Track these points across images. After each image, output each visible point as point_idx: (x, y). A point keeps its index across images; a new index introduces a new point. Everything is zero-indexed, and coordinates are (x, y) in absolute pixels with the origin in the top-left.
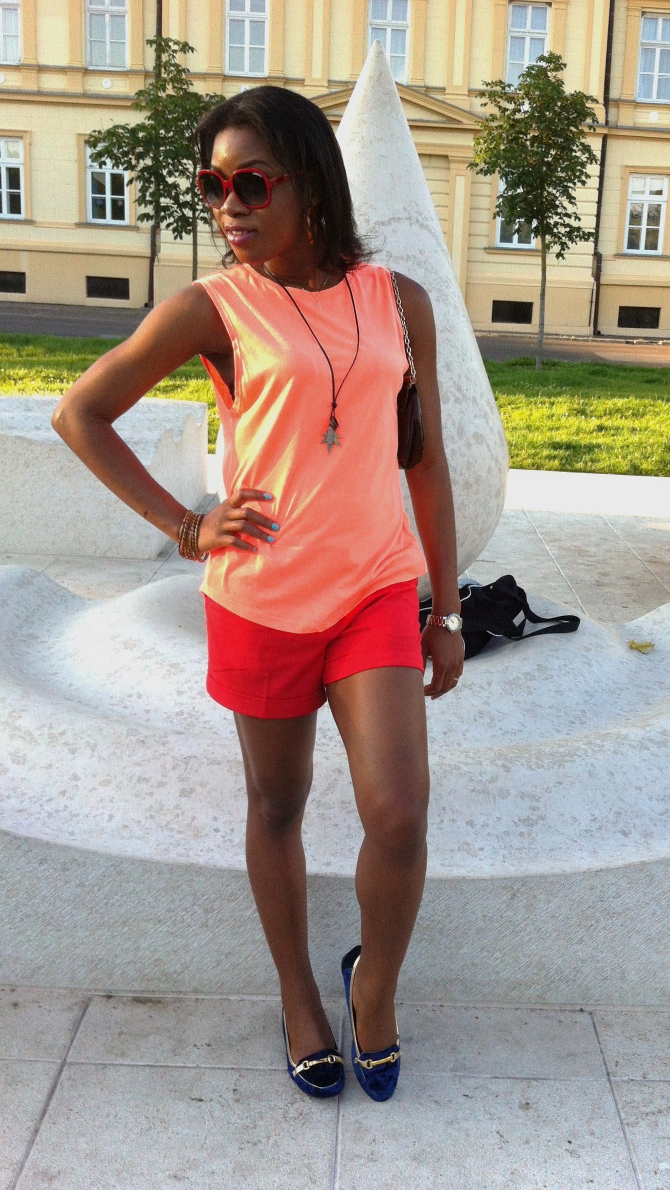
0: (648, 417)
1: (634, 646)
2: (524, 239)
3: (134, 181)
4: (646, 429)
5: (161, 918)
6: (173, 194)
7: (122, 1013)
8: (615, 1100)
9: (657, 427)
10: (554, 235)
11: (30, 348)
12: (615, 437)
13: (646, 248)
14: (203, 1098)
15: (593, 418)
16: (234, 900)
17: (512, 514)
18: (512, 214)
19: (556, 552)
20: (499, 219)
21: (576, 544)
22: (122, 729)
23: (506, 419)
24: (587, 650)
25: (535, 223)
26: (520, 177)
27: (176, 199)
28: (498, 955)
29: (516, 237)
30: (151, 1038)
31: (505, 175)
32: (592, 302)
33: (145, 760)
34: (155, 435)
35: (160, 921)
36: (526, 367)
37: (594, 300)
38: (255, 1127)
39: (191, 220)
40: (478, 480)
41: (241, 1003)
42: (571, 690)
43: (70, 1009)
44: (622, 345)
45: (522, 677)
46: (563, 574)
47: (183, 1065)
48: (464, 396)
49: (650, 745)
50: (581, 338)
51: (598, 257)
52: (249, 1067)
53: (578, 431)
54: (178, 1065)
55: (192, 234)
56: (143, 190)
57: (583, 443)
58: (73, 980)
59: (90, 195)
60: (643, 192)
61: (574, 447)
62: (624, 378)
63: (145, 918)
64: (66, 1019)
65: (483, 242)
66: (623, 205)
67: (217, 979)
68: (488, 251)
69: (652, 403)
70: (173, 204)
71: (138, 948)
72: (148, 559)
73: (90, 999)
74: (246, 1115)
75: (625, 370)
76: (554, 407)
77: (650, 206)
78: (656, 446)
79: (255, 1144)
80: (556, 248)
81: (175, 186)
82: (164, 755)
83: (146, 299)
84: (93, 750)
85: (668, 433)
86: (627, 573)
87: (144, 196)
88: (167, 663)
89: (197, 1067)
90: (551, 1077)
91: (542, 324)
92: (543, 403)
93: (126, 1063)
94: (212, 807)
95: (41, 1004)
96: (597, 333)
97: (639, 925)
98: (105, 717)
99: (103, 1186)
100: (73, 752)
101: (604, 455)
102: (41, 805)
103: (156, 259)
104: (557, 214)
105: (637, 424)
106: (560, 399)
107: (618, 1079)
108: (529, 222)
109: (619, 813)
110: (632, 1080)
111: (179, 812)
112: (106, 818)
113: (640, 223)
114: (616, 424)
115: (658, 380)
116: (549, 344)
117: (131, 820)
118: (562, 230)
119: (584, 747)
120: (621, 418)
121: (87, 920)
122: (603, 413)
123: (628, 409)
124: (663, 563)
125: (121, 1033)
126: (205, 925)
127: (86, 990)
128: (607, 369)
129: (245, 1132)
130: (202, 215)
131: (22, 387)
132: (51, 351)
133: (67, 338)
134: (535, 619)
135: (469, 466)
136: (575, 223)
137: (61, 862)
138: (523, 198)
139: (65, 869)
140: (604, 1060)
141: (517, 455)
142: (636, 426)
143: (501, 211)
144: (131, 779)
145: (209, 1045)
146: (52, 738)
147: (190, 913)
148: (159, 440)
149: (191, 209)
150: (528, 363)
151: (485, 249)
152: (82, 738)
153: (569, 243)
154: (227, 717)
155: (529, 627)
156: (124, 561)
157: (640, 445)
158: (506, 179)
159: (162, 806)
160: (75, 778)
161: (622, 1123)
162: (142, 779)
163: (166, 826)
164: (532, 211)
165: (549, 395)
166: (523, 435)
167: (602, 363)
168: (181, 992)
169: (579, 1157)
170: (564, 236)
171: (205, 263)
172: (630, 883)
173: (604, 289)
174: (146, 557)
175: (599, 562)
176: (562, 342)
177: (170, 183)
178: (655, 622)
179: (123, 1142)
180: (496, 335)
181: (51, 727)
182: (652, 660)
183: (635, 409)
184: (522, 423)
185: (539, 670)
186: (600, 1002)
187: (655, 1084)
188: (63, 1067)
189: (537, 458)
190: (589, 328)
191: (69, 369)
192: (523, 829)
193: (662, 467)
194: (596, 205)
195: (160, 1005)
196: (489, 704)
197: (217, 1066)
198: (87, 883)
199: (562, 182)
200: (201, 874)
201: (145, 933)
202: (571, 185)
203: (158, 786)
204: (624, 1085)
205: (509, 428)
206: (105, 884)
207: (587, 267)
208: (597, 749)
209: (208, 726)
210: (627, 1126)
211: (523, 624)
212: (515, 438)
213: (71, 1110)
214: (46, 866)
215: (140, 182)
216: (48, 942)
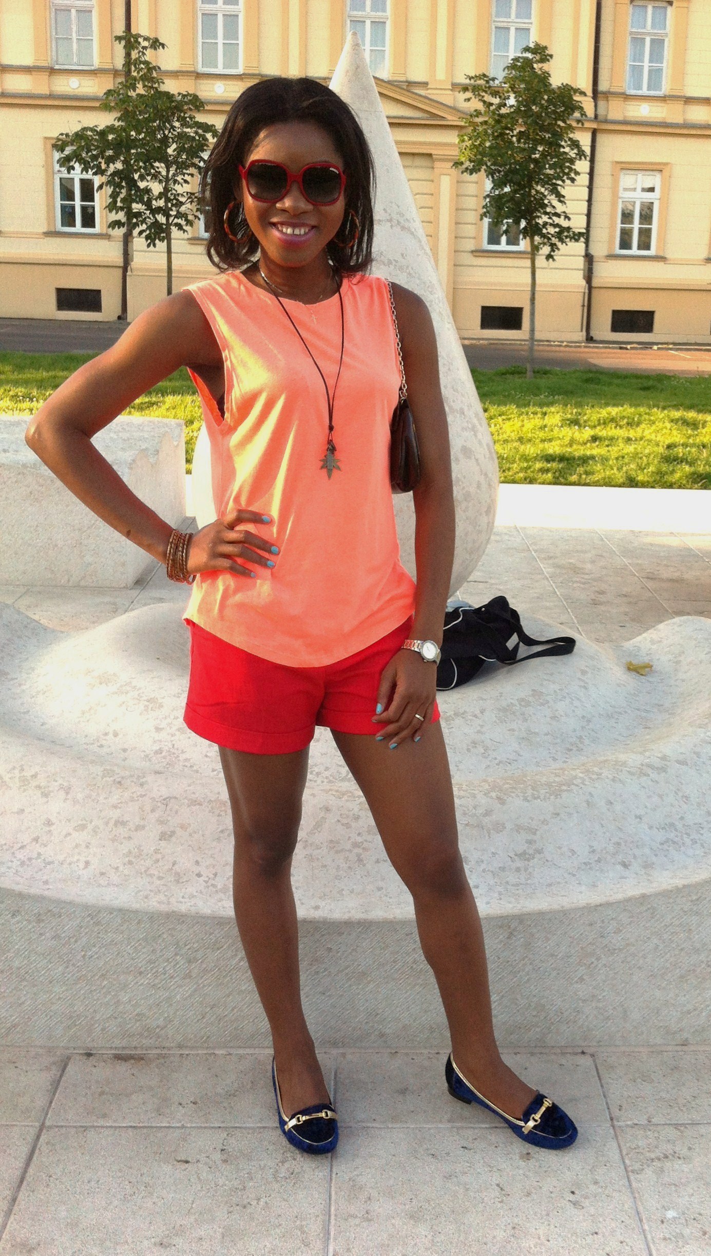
0: (643, 426)
1: (631, 668)
2: (512, 241)
3: (104, 187)
4: (641, 439)
5: (143, 969)
6: (146, 200)
7: (102, 1072)
8: (619, 1146)
9: (653, 437)
10: (543, 236)
12: (610, 448)
13: (639, 248)
14: (190, 1160)
15: (587, 428)
16: (218, 949)
17: (505, 531)
18: (499, 214)
19: (550, 570)
20: (486, 221)
21: (571, 561)
22: (98, 770)
23: (497, 431)
24: (584, 673)
25: (523, 224)
26: (506, 175)
27: (148, 205)
29: (504, 239)
30: (134, 1097)
31: (490, 173)
32: (583, 306)
33: (122, 802)
34: (130, 455)
35: (141, 973)
36: (517, 376)
37: (586, 304)
38: (244, 1189)
39: (164, 227)
41: (228, 1057)
42: (567, 715)
43: (48, 1069)
44: (615, 350)
45: (517, 703)
46: (558, 594)
47: (168, 1125)
49: (649, 771)
50: (573, 345)
51: (589, 258)
52: (237, 1125)
53: (572, 442)
54: (162, 1125)
55: (165, 241)
56: (114, 196)
57: (577, 454)
58: (50, 1038)
59: (58, 203)
60: (635, 190)
61: (568, 459)
62: (618, 385)
63: (125, 971)
64: (43, 1079)
65: (470, 245)
66: (614, 204)
67: (202, 1033)
68: (475, 254)
69: (647, 411)
70: (146, 210)
71: (118, 1003)
72: (124, 587)
73: (69, 1058)
74: (235, 1176)
75: (619, 377)
76: (546, 417)
77: (642, 204)
78: (652, 456)
79: (245, 1207)
80: (546, 250)
81: (148, 191)
82: (142, 796)
83: (118, 312)
84: (67, 793)
85: (664, 442)
86: (625, 590)
87: (115, 202)
88: (145, 698)
89: (183, 1127)
91: (532, 330)
92: (535, 413)
93: (108, 1125)
94: (194, 851)
95: (16, 1065)
96: (590, 339)
97: (641, 961)
98: (80, 757)
100: (45, 795)
101: (599, 467)
102: (13, 853)
103: (129, 268)
104: (546, 213)
105: (632, 434)
106: (553, 409)
107: (621, 1124)
108: (517, 222)
109: (619, 844)
110: (637, 1124)
111: (159, 856)
112: (82, 865)
113: (631, 223)
114: (610, 433)
115: (653, 387)
116: (539, 351)
117: (109, 867)
118: (552, 230)
119: (581, 775)
120: (616, 427)
121: (63, 974)
122: (596, 423)
123: (623, 418)
124: (661, 580)
125: (102, 1093)
126: (188, 976)
127: (64, 1048)
128: (600, 377)
129: (233, 1194)
130: (176, 221)
132: (20, 368)
133: (37, 355)
134: (530, 642)
136: (564, 223)
137: (35, 914)
138: (511, 197)
139: (39, 921)
140: (607, 1103)
141: (509, 469)
142: (630, 436)
143: (488, 212)
144: (107, 823)
145: (195, 1103)
146: (24, 781)
147: (172, 964)
148: (134, 461)
149: (164, 215)
150: (520, 372)
151: (472, 252)
152: (55, 781)
153: (559, 244)
154: (208, 754)
155: (523, 650)
156: (99, 590)
157: (635, 456)
158: (493, 177)
159: (140, 851)
160: (49, 823)
161: (626, 1171)
162: (120, 823)
163: (145, 871)
164: (520, 211)
165: (541, 405)
166: (515, 448)
167: (594, 369)
168: (164, 1048)
169: (583, 1208)
170: (553, 236)
171: (179, 271)
172: (629, 918)
173: (594, 292)
174: (122, 586)
175: (595, 580)
176: (554, 348)
177: (142, 187)
178: (653, 642)
179: (105, 1209)
180: (486, 342)
181: (22, 770)
182: (650, 682)
183: (628, 418)
184: (513, 434)
185: (533, 695)
186: (601, 1044)
187: (659, 1128)
188: (41, 1130)
189: (529, 471)
190: (581, 333)
191: (39, 387)
192: (519, 863)
193: (658, 478)
194: (586, 204)
195: (142, 1062)
196: (482, 733)
197: (203, 1125)
198: (63, 935)
199: (550, 179)
200: (183, 922)
201: (125, 986)
202: (559, 182)
203: (136, 830)
204: (628, 1129)
205: (499, 441)
206: (81, 935)
207: (578, 269)
208: (594, 777)
209: (188, 764)
210: (630, 1174)
211: (516, 647)
212: (506, 451)
213: (50, 1176)
214: (19, 918)
215: (110, 187)
216: (23, 999)
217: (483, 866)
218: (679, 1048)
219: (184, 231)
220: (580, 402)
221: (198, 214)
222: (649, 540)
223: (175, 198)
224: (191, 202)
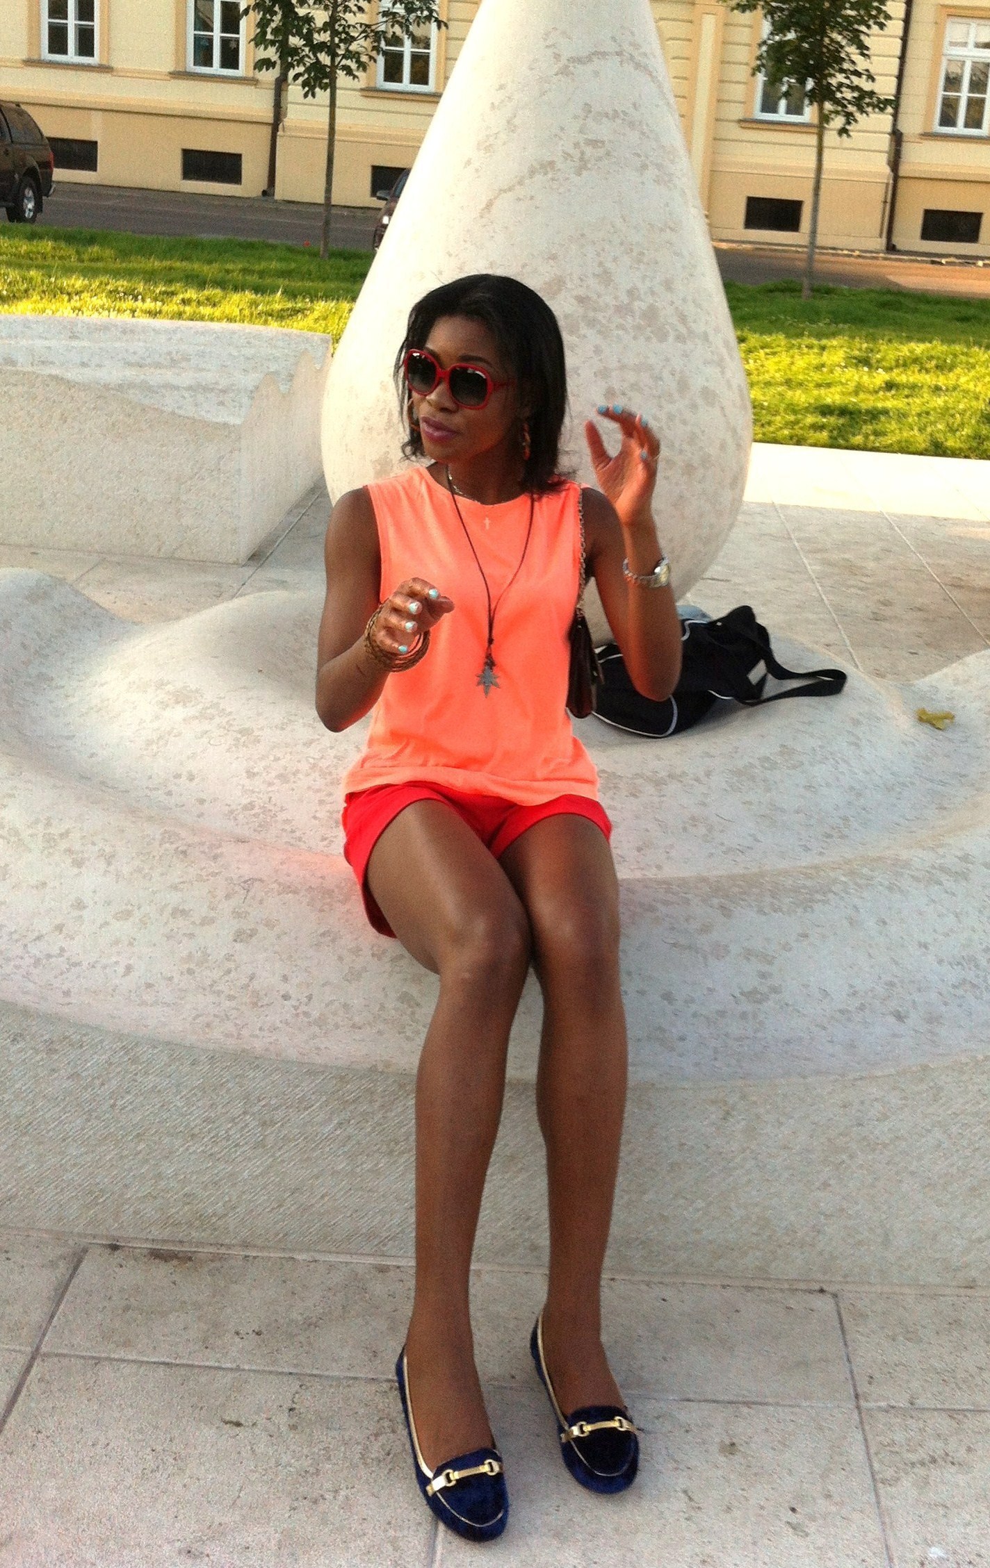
0: (958, 370)
1: (925, 718)
2: (795, 109)
3: (251, 11)
4: (955, 389)
5: (196, 1131)
6: (305, 31)
7: (130, 1275)
8: (866, 1440)
9: (971, 386)
10: (837, 102)
11: (95, 249)
12: (910, 400)
13: (967, 125)
14: (243, 1422)
15: (880, 370)
16: (306, 1109)
17: (758, 510)
18: (779, 70)
19: (818, 568)
20: (761, 78)
21: (847, 556)
22: (155, 831)
23: (757, 369)
24: (856, 723)
25: (810, 84)
26: (791, 15)
27: (308, 38)
28: (700, 1204)
29: (783, 104)
30: (172, 1318)
31: (771, 12)
32: (885, 202)
33: (183, 882)
34: (250, 380)
35: (193, 1136)
36: (788, 294)
37: (889, 200)
38: (317, 1472)
39: (328, 70)
40: (706, 461)
41: (312, 1265)
42: (828, 785)
43: (53, 1264)
44: (925, 265)
45: (757, 763)
46: (826, 602)
47: (217, 1364)
48: (690, 332)
49: (944, 878)
50: (868, 255)
51: (897, 137)
52: (315, 1372)
53: (859, 389)
54: (207, 1364)
55: (328, 90)
56: (263, 25)
57: (864, 406)
58: (60, 1219)
59: (191, 32)
60: (965, 44)
61: (851, 413)
62: (926, 313)
63: (172, 1131)
64: (43, 1281)
65: (737, 112)
66: (936, 63)
67: (278, 1227)
68: (744, 125)
69: (965, 350)
70: (304, 45)
71: (159, 1176)
72: (234, 564)
73: (85, 1251)
74: (305, 1451)
75: (928, 301)
76: (825, 353)
77: (975, 65)
78: (969, 413)
79: (315, 1502)
80: (838, 122)
81: (308, 19)
82: (215, 874)
83: (263, 185)
84: (109, 864)
85: (986, 395)
86: (920, 601)
87: (264, 33)
88: (237, 728)
89: (238, 1369)
90: (770, 1400)
91: (814, 232)
92: (810, 347)
93: (130, 1357)
94: (282, 960)
95: (9, 1255)
96: (891, 248)
97: (915, 1163)
98: (133, 811)
99: (76, 1563)
100: (78, 863)
101: (894, 425)
102: (25, 946)
103: (281, 126)
104: (842, 71)
105: (942, 381)
106: (835, 343)
107: (871, 1405)
108: (802, 82)
109: (892, 984)
110: (893, 1407)
111: (232, 965)
112: (121, 970)
113: (958, 90)
114: (911, 379)
115: (975, 317)
116: (824, 262)
117: (159, 975)
118: (849, 95)
119: (843, 879)
120: (920, 371)
121: (83, 1129)
122: (893, 363)
123: (931, 358)
124: (973, 589)
125: (127, 1308)
126: (260, 1144)
127: (79, 1235)
128: (902, 300)
129: (301, 1480)
130: (344, 62)
131: (78, 305)
132: (124, 254)
133: (149, 238)
134: (781, 673)
135: (692, 439)
136: (866, 85)
137: (46, 1041)
138: (795, 47)
139: (51, 1051)
140: (851, 1372)
141: (769, 423)
142: (940, 384)
143: (763, 65)
144: (161, 911)
145: (258, 1334)
146: (50, 841)
147: (239, 1126)
148: (257, 388)
149: (328, 53)
150: (791, 289)
151: (740, 121)
152: (94, 844)
153: (858, 115)
154: (318, 815)
155: (773, 686)
156: (200, 565)
157: (945, 412)
158: (773, 18)
159: (206, 955)
160: (79, 905)
161: (874, 1480)
162: (179, 912)
163: (211, 986)
164: (807, 67)
165: (819, 336)
166: (780, 394)
167: (895, 289)
168: (222, 1245)
169: (807, 1535)
170: (850, 103)
171: (347, 133)
172: (901, 1099)
173: (901, 183)
174: (231, 561)
175: (879, 585)
176: (841, 259)
177: (301, 14)
178: (957, 682)
179: (114, 1489)
180: (749, 246)
181: (48, 824)
182: (950, 740)
183: (938, 358)
184: (777, 375)
185: (782, 753)
186: (848, 1279)
187: (927, 1415)
188: (33, 1358)
189: (796, 427)
190: (879, 240)
191: (147, 281)
192: (747, 1007)
193: (975, 444)
194: (897, 61)
195: (189, 1264)
196: (704, 804)
197: (266, 1368)
198: (83, 1074)
199: (850, 24)
200: (257, 1066)
201: (170, 1153)
202: (863, 28)
203: (202, 924)
204: (880, 1416)
205: (758, 382)
206: (111, 1076)
207: (881, 152)
208: (863, 882)
209: (288, 828)
210: (880, 1485)
211: (763, 681)
212: (767, 398)
213: (39, 1432)
214: (21, 1045)
215: (259, 12)
216: (24, 1161)
217: (694, 1007)
218: (962, 1291)
219: (355, 77)
220: (872, 334)
221: (374, 54)
222: (958, 530)
223: (344, 31)
224: (366, 37)
